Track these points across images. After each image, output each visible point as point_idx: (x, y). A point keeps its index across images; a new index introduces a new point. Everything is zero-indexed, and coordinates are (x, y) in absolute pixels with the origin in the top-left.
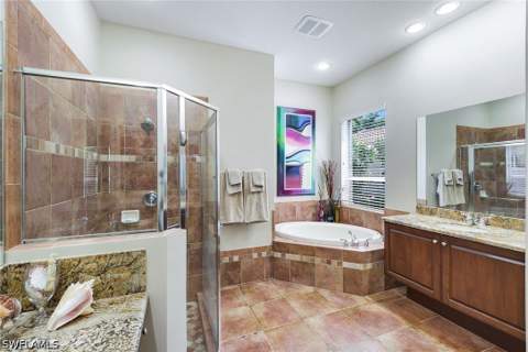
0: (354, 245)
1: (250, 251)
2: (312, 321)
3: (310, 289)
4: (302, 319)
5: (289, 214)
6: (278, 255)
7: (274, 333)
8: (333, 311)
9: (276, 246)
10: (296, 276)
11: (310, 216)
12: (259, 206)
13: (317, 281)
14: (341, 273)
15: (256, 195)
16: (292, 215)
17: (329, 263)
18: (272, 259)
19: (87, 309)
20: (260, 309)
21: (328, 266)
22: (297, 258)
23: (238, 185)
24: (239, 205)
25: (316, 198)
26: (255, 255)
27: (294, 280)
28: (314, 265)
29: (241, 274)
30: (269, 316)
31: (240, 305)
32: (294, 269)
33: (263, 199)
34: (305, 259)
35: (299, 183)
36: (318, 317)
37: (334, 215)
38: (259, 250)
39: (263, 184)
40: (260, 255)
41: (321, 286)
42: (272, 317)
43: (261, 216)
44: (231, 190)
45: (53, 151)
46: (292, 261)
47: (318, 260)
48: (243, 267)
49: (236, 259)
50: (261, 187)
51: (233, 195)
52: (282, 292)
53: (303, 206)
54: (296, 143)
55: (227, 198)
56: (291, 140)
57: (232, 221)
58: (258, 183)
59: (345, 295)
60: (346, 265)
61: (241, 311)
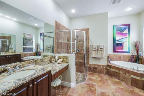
0: (138, 70)
1: (100, 66)
2: (112, 86)
3: (118, 81)
4: (109, 85)
5: (118, 58)
6: (109, 68)
7: (99, 84)
8: (122, 87)
9: (108, 66)
10: (114, 76)
11: (128, 60)
12: (102, 54)
13: (121, 79)
14: (130, 78)
15: (101, 51)
16: (119, 59)
17: (125, 74)
18: (107, 69)
19: (61, 63)
20: (99, 79)
21: (125, 75)
22: (114, 70)
23: (95, 48)
24: (96, 53)
25: (131, 54)
26: (102, 67)
27: (113, 77)
28: (120, 74)
29: (97, 71)
30: (100, 81)
31: (94, 77)
32: (113, 73)
33: (103, 52)
34: (117, 71)
35: (122, 49)
36: (115, 87)
37: (139, 61)
38: (103, 66)
39: (103, 48)
40: (103, 67)
41: (122, 81)
42: (101, 82)
43: (102, 57)
44: (93, 49)
45: (61, 42)
46: (113, 71)
47: (121, 72)
48: (98, 69)
49: (96, 66)
50: (102, 49)
51: (95, 50)
52: (108, 78)
53: (124, 57)
54: (121, 36)
55: (93, 51)
56: (119, 35)
57: (94, 57)
58: (101, 48)
59: (131, 86)
60: (132, 76)
61: (94, 78)
